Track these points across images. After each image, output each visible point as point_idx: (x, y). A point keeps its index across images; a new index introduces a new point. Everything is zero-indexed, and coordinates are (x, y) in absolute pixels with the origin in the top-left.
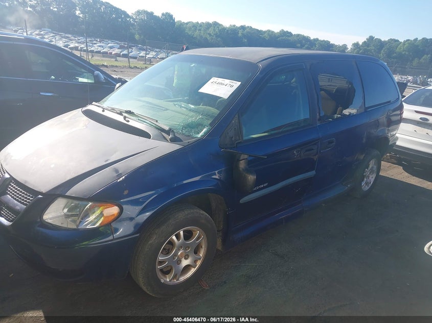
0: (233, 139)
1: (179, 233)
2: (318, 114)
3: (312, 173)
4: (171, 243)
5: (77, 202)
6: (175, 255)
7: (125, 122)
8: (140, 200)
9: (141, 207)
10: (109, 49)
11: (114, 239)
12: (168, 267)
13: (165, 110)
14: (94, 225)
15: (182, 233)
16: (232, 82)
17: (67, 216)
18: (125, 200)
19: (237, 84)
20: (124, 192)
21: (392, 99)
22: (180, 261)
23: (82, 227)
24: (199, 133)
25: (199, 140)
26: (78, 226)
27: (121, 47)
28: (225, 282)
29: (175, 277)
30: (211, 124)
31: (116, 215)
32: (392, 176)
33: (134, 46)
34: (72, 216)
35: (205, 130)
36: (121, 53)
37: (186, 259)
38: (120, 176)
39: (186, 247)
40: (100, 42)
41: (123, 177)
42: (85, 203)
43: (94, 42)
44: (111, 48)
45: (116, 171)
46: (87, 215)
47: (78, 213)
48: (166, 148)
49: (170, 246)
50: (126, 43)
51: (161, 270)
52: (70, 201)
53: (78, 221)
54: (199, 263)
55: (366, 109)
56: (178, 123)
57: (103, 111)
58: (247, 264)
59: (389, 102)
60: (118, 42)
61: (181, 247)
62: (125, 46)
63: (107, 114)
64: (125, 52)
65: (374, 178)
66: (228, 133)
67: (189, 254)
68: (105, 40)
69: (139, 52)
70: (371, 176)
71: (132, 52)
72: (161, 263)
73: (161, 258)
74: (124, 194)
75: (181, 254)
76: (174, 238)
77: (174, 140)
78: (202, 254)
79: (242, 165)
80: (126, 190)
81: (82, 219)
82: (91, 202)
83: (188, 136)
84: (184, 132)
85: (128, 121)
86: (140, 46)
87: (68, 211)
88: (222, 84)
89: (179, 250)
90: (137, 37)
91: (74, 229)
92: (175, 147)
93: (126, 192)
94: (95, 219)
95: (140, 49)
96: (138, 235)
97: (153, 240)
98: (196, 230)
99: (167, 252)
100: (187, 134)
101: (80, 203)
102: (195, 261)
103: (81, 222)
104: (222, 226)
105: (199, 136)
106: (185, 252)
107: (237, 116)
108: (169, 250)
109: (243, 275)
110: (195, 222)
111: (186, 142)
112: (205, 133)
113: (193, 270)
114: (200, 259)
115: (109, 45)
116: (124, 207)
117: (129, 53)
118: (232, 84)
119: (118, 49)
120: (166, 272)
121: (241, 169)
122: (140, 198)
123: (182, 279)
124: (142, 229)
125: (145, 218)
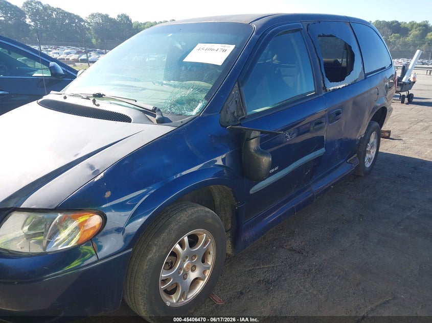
0: (236, 114)
1: (183, 239)
2: (322, 82)
3: (321, 151)
4: (174, 254)
5: (40, 216)
6: (180, 268)
7: (94, 107)
8: (127, 203)
9: (130, 213)
10: (66, 55)
11: (99, 260)
12: (172, 285)
13: (142, 90)
14: (67, 245)
15: (186, 239)
16: (225, 46)
17: (29, 237)
18: (108, 205)
19: (230, 48)
20: (105, 195)
21: (387, 65)
22: (186, 274)
23: (52, 248)
24: (192, 110)
25: (195, 118)
26: (45, 249)
27: (78, 53)
28: (242, 293)
29: (182, 295)
30: (206, 98)
31: (97, 227)
32: (387, 150)
33: (92, 51)
34: (35, 235)
35: (200, 105)
36: (80, 58)
37: (193, 271)
38: (96, 173)
39: (191, 256)
40: (55, 49)
41: (102, 174)
42: (51, 215)
43: (49, 49)
44: (68, 54)
45: (92, 167)
46: (56, 232)
47: (43, 231)
48: (154, 131)
49: (173, 258)
50: (83, 48)
51: (166, 291)
52: (32, 215)
53: (45, 242)
54: (208, 273)
55: (366, 75)
56: (164, 101)
57: (65, 98)
58: (262, 267)
59: (384, 68)
60: (74, 48)
61: (187, 257)
62: (83, 51)
63: (71, 100)
64: (84, 57)
65: (375, 153)
66: (228, 107)
67: (196, 264)
68: (61, 47)
69: (98, 56)
70: (372, 151)
71: (90, 56)
72: (165, 281)
73: (164, 275)
74: (106, 196)
75: (187, 265)
76: (177, 246)
77: (162, 121)
78: (210, 261)
79: (253, 144)
80: (107, 191)
81: (50, 238)
82: (60, 212)
83: (180, 115)
84: (173, 110)
85: (98, 105)
86: (98, 50)
87: (29, 229)
88: (211, 50)
89: (184, 261)
90: (94, 41)
91: (40, 254)
92: (165, 129)
93: (108, 194)
94: (69, 235)
95: (98, 53)
96: (131, 250)
97: (153, 253)
98: (202, 233)
99: (171, 266)
100: (178, 112)
101: (45, 216)
102: (204, 272)
103: (48, 242)
104: (230, 225)
105: (194, 113)
106: (192, 263)
107: (237, 85)
108: (172, 263)
109: (260, 280)
110: (201, 223)
111: (179, 122)
112: (202, 110)
113: (202, 284)
114: (208, 268)
115: (66, 51)
116: (108, 214)
117: (88, 57)
118: (224, 48)
119: (76, 54)
120: (170, 292)
121: (252, 151)
122: (127, 201)
123: (191, 296)
124: (136, 241)
125: (139, 226)
